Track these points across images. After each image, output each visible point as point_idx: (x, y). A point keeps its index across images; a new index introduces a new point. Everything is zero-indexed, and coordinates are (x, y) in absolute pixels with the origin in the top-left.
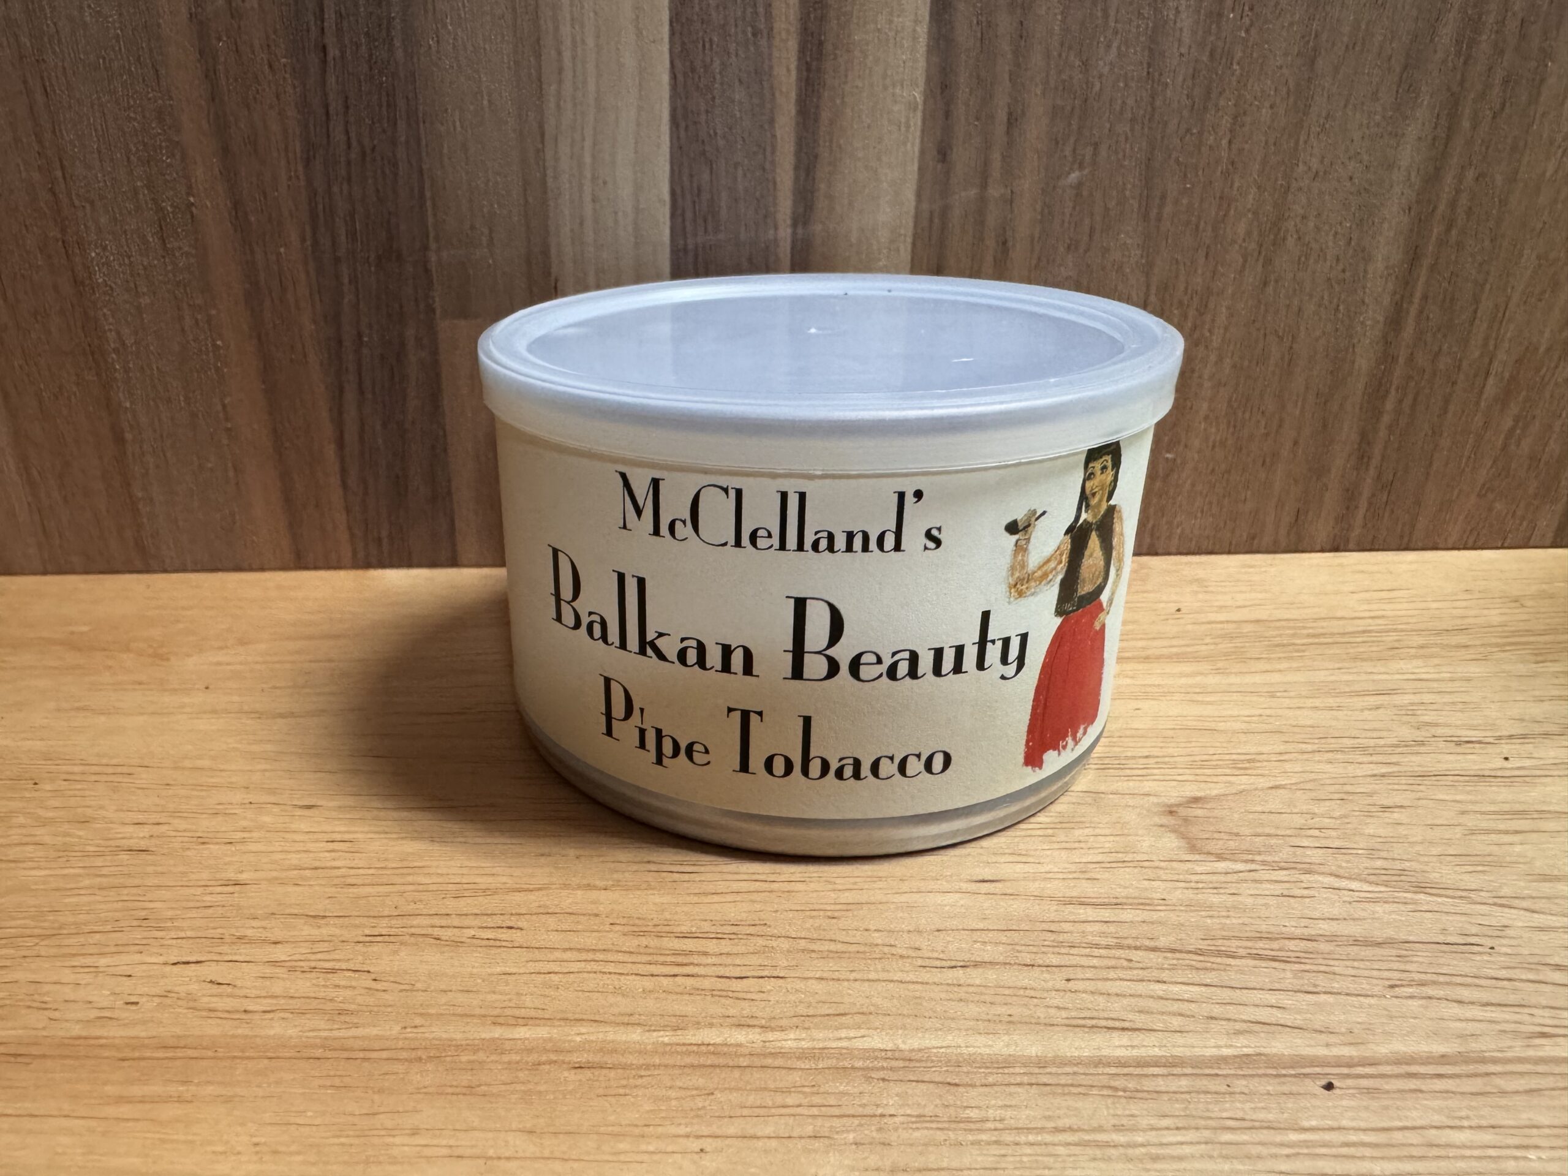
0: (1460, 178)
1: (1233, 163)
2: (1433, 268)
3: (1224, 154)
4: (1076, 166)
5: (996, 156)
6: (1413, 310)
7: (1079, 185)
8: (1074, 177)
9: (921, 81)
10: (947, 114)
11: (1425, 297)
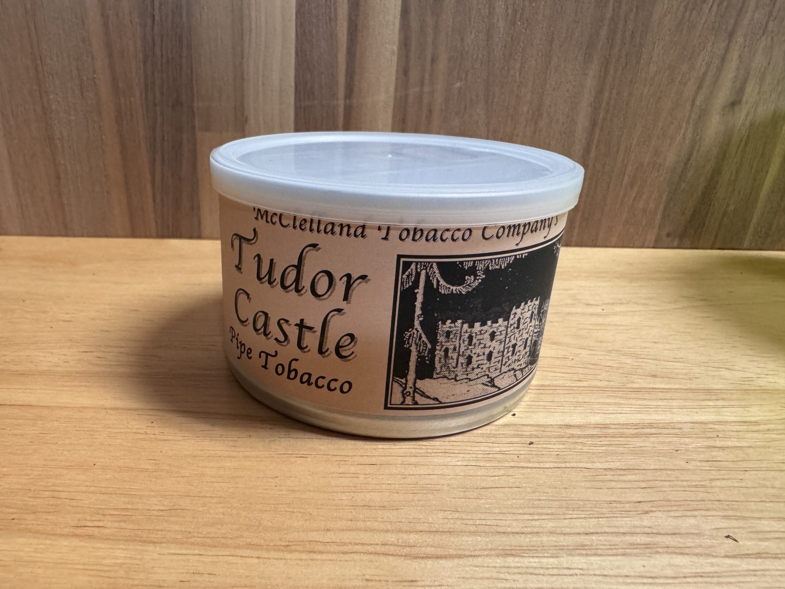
0: (611, 93)
1: (521, 83)
2: (601, 129)
3: (518, 79)
4: (459, 80)
5: (427, 76)
6: (594, 147)
7: (461, 88)
8: (458, 84)
9: (397, 43)
10: (407, 57)
11: (599, 141)
